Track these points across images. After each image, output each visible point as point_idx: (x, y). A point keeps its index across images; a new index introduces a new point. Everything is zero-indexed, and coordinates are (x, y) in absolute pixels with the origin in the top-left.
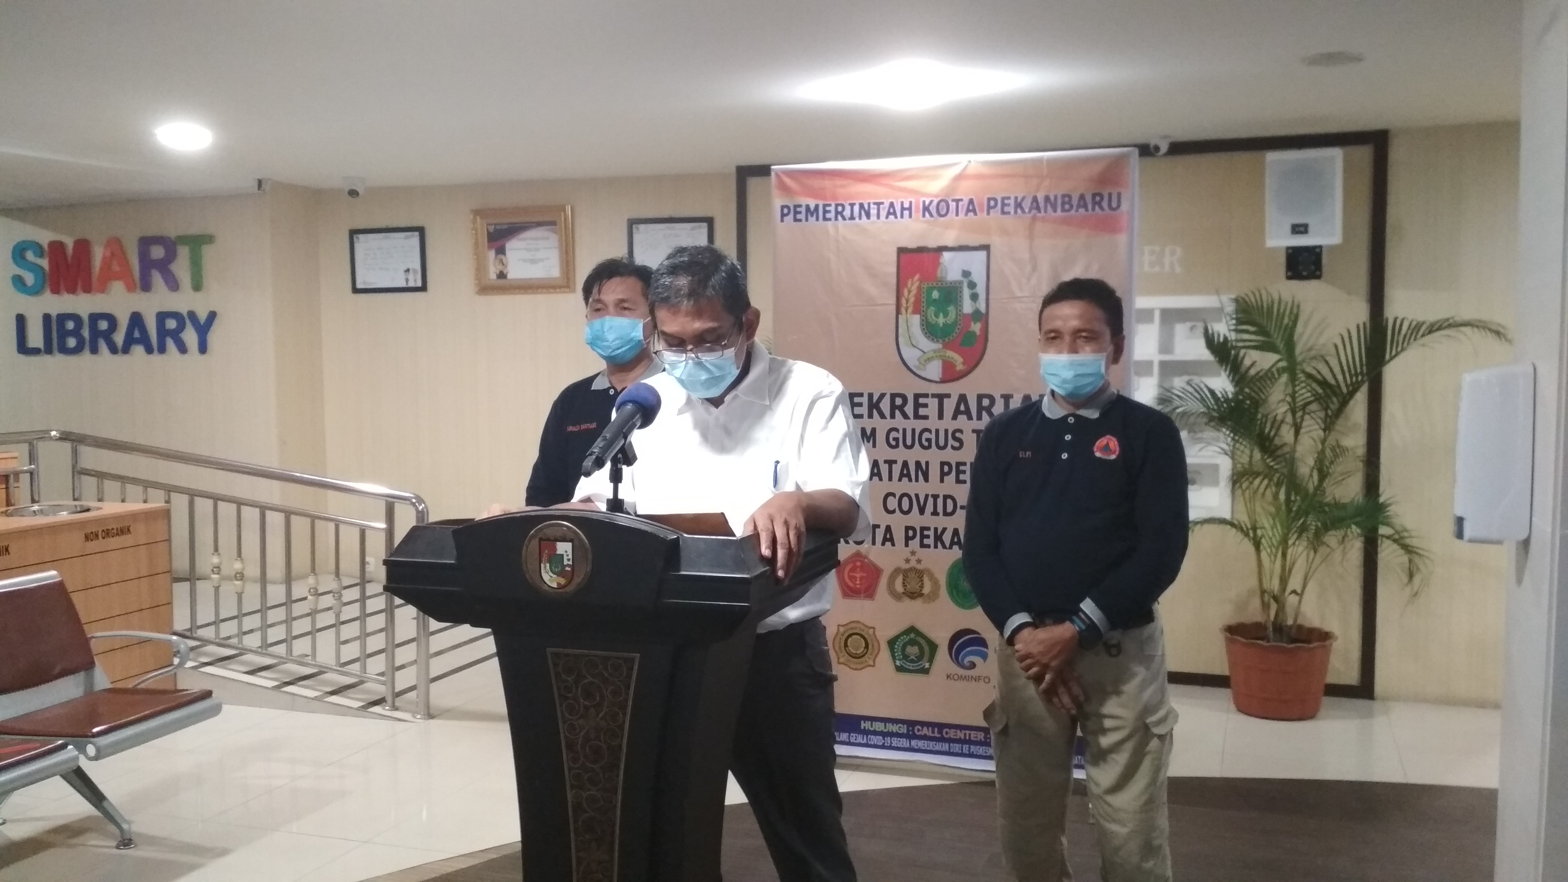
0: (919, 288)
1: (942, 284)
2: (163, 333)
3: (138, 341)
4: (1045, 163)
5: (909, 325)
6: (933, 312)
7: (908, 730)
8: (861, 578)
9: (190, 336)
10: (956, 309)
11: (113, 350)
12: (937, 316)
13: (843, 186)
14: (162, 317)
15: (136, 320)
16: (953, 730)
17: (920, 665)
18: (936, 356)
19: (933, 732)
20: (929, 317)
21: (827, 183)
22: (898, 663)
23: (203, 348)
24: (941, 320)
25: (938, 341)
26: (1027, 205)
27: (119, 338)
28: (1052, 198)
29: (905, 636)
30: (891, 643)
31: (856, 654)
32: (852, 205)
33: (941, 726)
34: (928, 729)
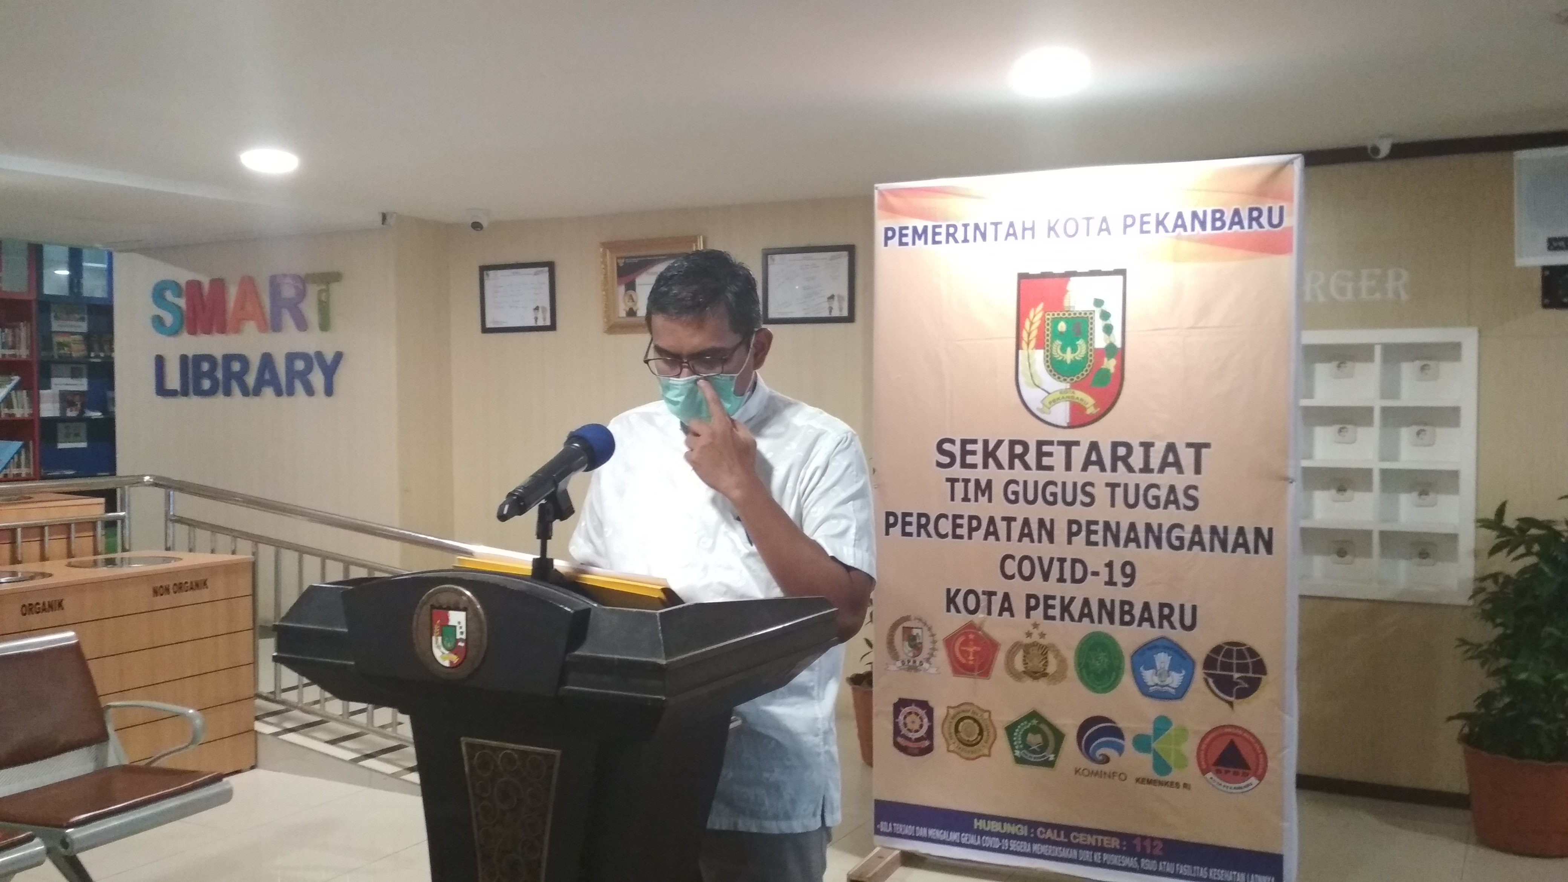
0: (1043, 319)
1: (1070, 314)
2: (292, 374)
3: (269, 383)
5: (1031, 361)
6: (1059, 347)
7: (1029, 833)
8: (975, 653)
9: (317, 378)
10: (1087, 342)
11: (245, 392)
12: (1063, 350)
13: (955, 205)
14: (291, 358)
15: (267, 360)
16: (1081, 835)
17: (1044, 756)
18: (1063, 398)
19: (1059, 836)
20: (1054, 353)
22: (1018, 753)
23: (329, 391)
24: (1069, 356)
25: (1065, 380)
26: (1170, 223)
27: (251, 380)
28: (1201, 215)
29: (1026, 722)
30: (1010, 729)
31: (968, 741)
32: (966, 226)
33: (1068, 830)
34: (1053, 832)
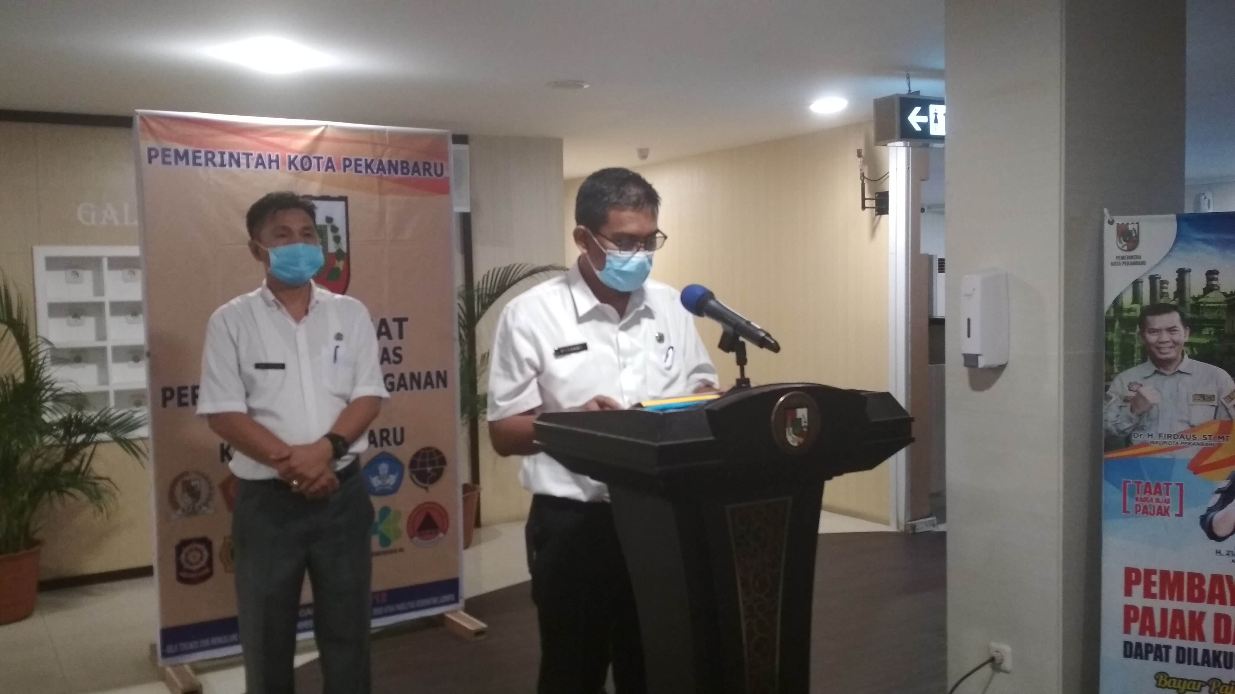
4: (387, 135)
13: (212, 136)
21: (195, 131)
26: (375, 167)
28: (394, 163)
32: (222, 154)
